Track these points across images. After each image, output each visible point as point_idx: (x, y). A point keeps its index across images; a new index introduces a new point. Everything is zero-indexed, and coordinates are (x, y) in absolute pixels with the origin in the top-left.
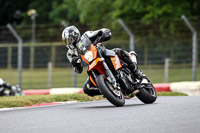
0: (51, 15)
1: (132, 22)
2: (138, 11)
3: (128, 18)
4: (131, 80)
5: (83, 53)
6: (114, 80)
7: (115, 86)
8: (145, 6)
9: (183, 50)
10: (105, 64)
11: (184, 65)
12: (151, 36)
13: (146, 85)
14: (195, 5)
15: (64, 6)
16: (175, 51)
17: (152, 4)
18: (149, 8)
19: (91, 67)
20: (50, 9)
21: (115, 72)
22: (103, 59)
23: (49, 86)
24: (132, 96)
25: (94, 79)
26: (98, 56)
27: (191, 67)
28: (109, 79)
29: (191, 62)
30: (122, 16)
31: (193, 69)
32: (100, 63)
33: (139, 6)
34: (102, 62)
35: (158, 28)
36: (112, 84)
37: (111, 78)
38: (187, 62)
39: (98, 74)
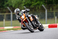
0: (4, 5)
1: (28, 7)
2: (29, 3)
3: (26, 6)
4: (36, 24)
5: (21, 16)
6: (31, 24)
7: (31, 26)
8: (32, 2)
9: (43, 15)
10: (28, 19)
11: (43, 19)
12: (33, 11)
13: (41, 25)
14: (46, 1)
15: (8, 3)
16: (40, 15)
17: (34, 1)
18: (33, 2)
19: (24, 20)
20: (4, 4)
21: (31, 22)
22: (27, 18)
23: (4, 26)
24: (36, 29)
25: (25, 24)
26: (26, 17)
27: (45, 20)
28: (29, 24)
29: (45, 18)
30: (25, 5)
31: (46, 21)
32: (26, 19)
33: (30, 2)
34: (27, 19)
35: (36, 8)
36: (30, 26)
37: (30, 24)
38: (44, 18)
39: (26, 22)
